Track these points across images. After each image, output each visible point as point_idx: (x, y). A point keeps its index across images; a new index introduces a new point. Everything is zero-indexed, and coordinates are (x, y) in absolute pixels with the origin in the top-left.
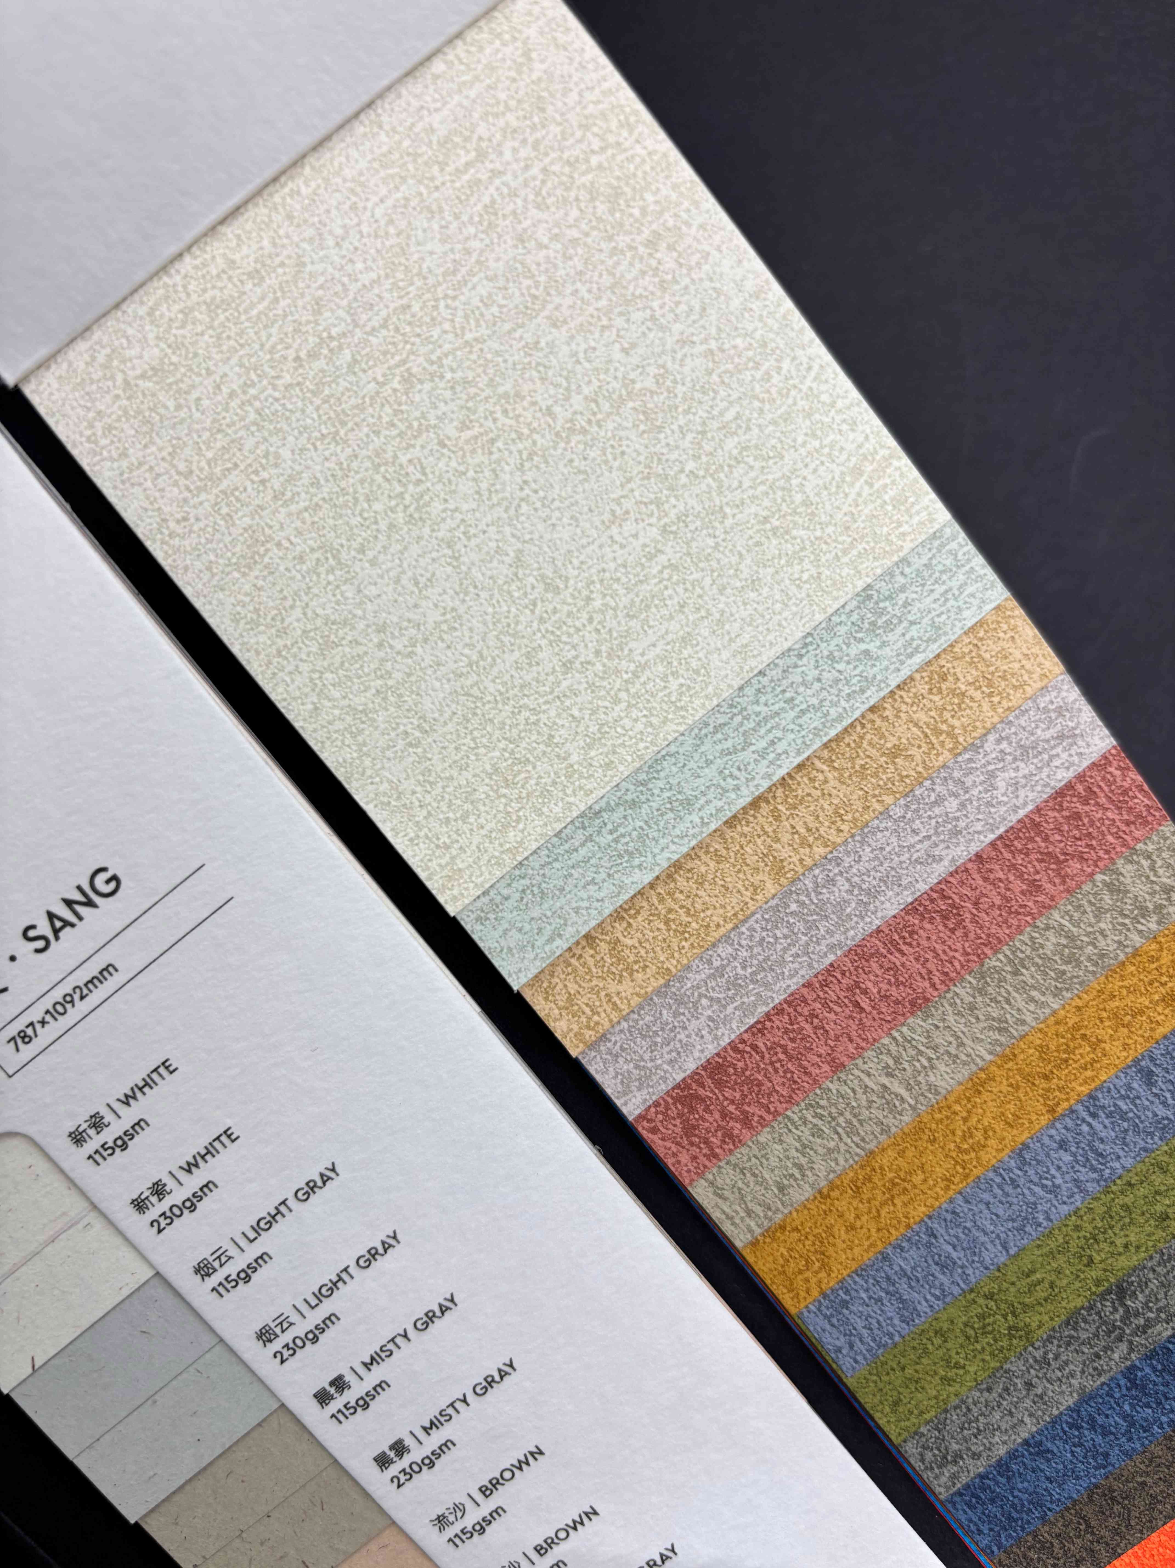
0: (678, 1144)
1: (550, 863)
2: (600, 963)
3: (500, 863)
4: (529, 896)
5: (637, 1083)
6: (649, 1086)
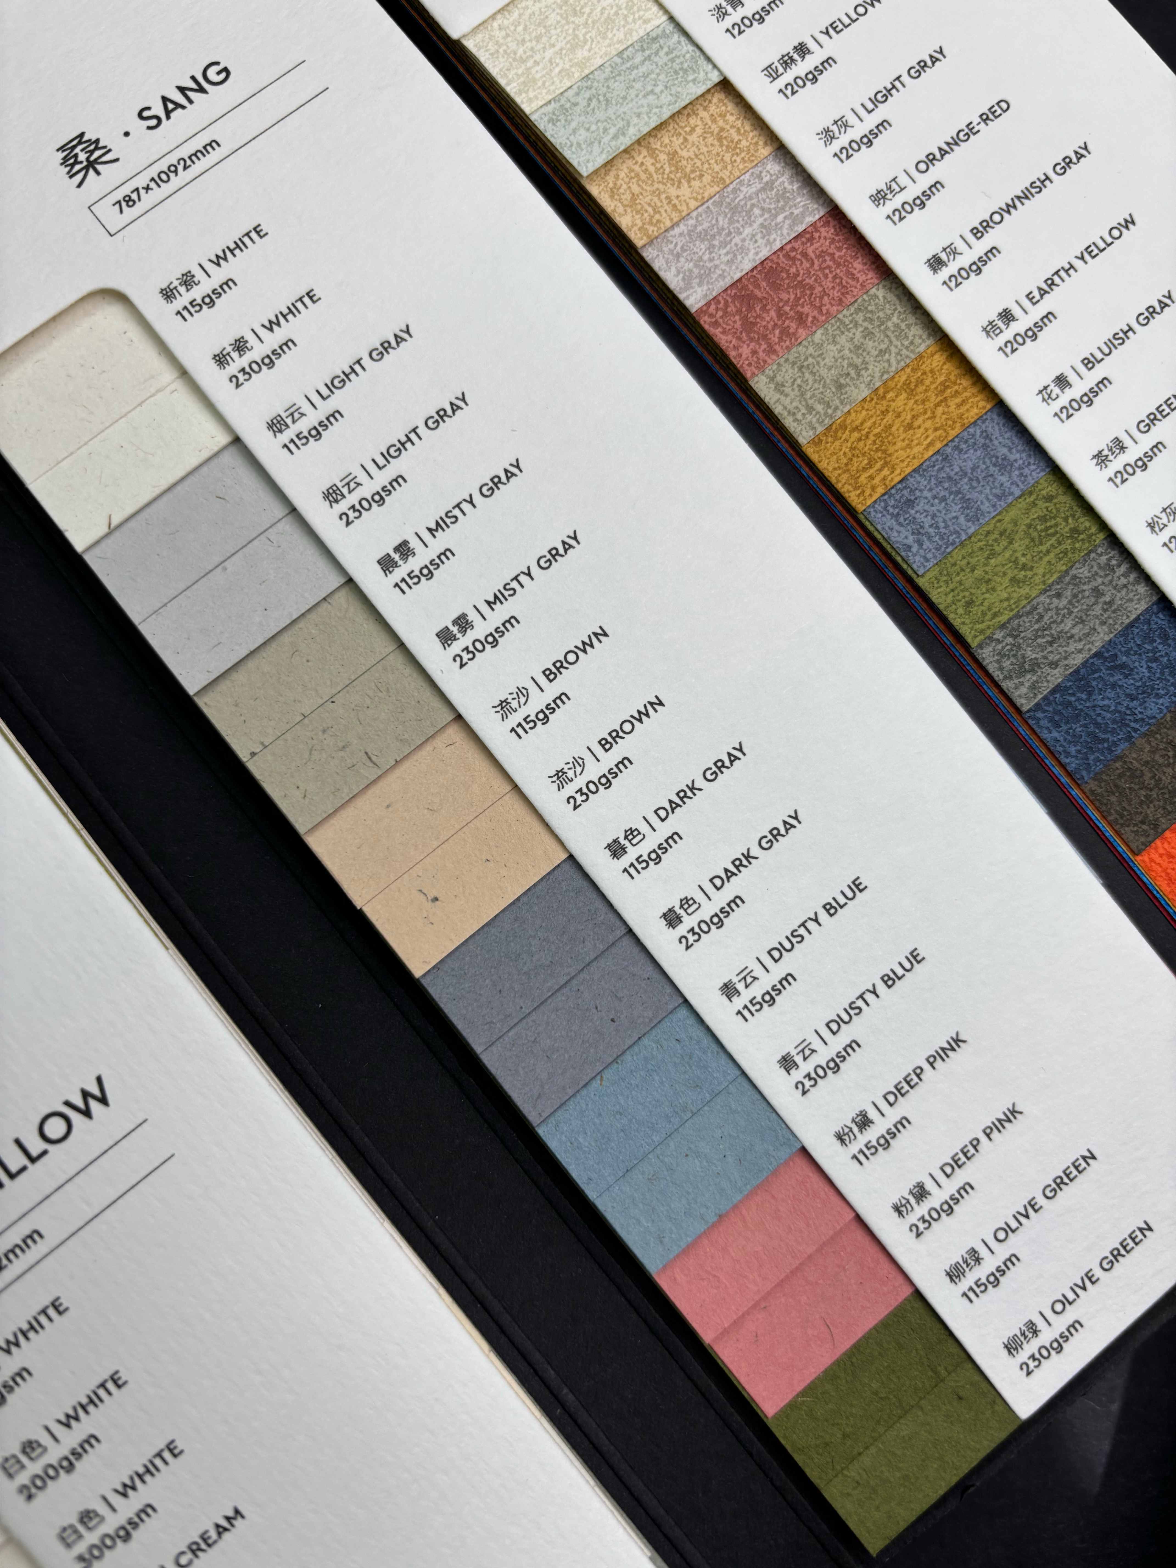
0: (739, 338)
1: (613, 77)
2: (660, 170)
3: (569, 75)
4: (594, 103)
5: (697, 280)
6: (708, 282)
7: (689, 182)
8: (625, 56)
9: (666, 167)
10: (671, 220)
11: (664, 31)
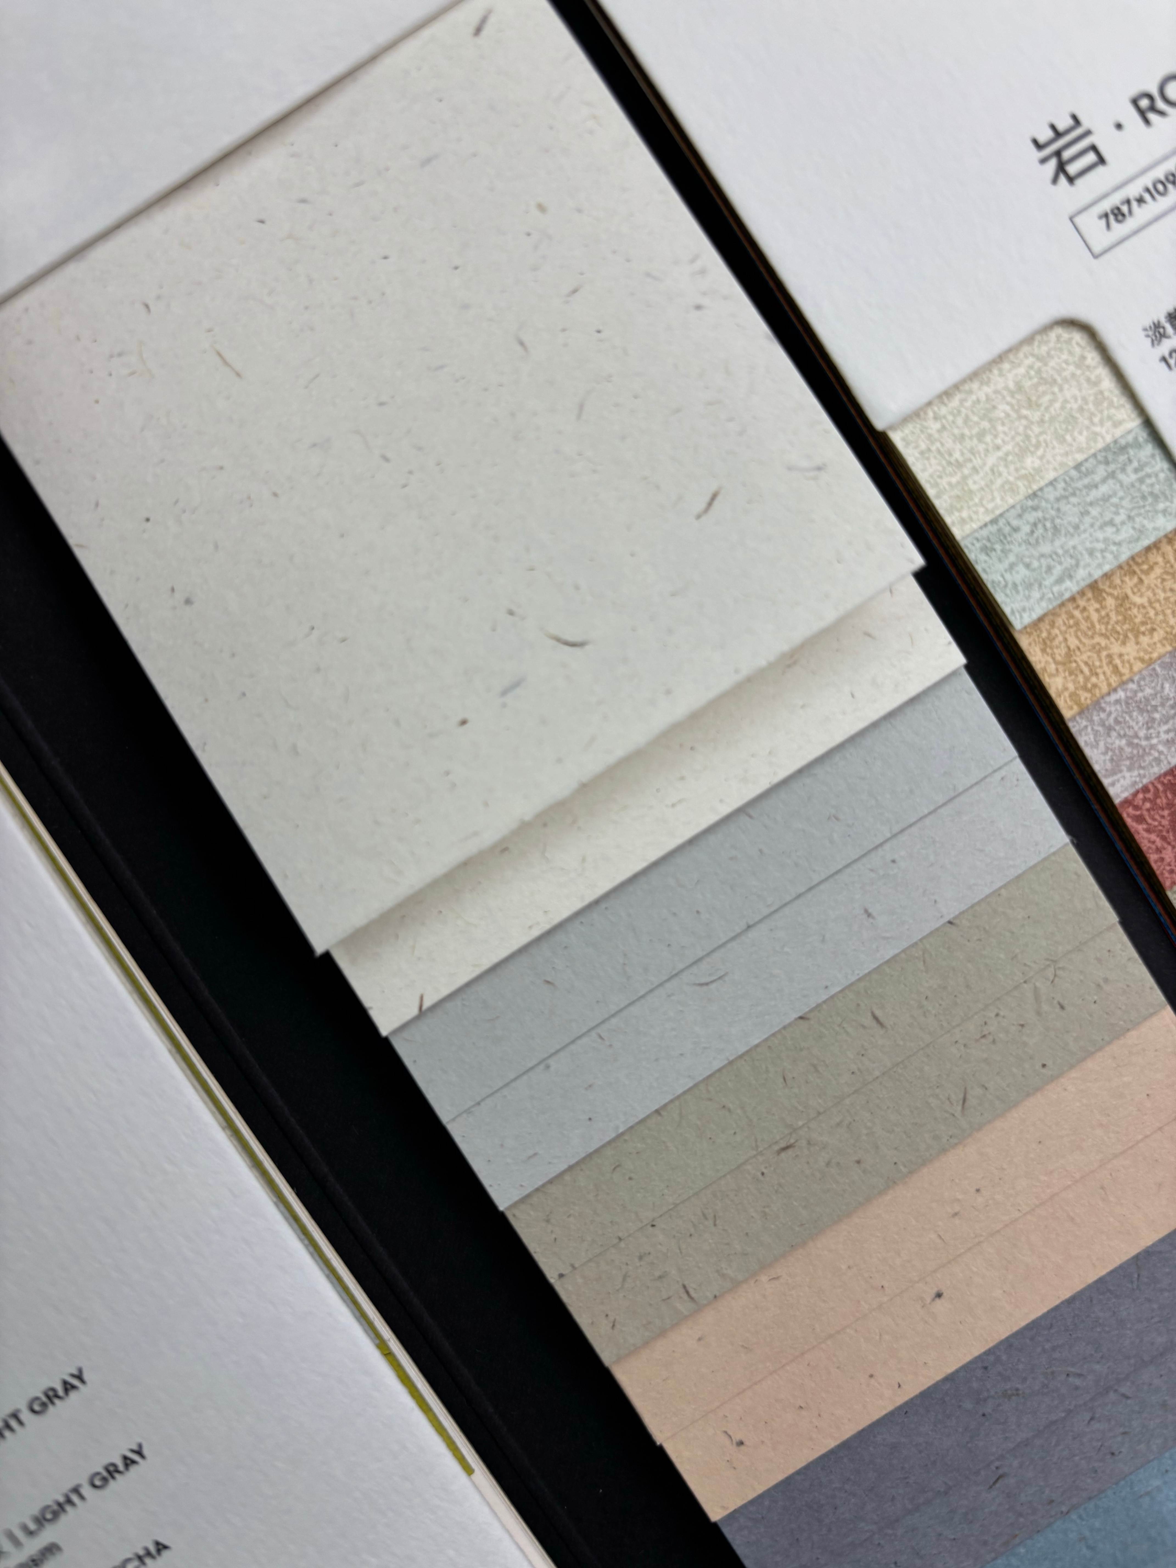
0: (1164, 839)
1: (1066, 497)
2: (1105, 619)
3: (1013, 490)
4: (1040, 531)
5: (1128, 763)
6: (1140, 767)
7: (1136, 637)
8: (1083, 469)
9: (1113, 615)
10: (1109, 685)
11: (1136, 439)
